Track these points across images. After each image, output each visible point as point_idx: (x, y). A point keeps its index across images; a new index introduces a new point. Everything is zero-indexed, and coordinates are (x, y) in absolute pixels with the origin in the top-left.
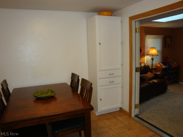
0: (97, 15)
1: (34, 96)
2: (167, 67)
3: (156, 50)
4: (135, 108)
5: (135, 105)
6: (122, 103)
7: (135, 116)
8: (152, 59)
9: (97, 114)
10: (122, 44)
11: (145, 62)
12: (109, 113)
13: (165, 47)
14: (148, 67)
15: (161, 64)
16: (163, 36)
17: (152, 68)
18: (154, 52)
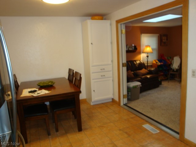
0: (89, 19)
1: (38, 85)
2: (162, 64)
3: (151, 48)
4: (123, 98)
5: (123, 95)
6: (113, 94)
7: (124, 105)
8: (148, 57)
9: (92, 104)
10: (111, 43)
11: (142, 60)
12: (102, 103)
13: (161, 45)
14: (144, 64)
15: (157, 61)
16: (158, 35)
17: (148, 65)
18: (149, 49)
